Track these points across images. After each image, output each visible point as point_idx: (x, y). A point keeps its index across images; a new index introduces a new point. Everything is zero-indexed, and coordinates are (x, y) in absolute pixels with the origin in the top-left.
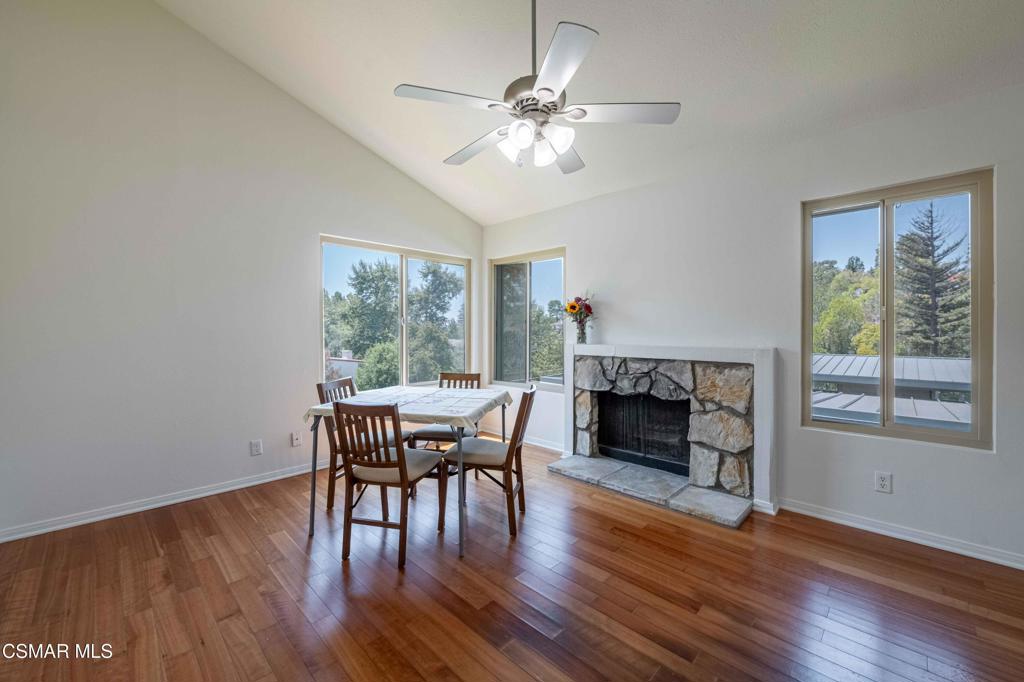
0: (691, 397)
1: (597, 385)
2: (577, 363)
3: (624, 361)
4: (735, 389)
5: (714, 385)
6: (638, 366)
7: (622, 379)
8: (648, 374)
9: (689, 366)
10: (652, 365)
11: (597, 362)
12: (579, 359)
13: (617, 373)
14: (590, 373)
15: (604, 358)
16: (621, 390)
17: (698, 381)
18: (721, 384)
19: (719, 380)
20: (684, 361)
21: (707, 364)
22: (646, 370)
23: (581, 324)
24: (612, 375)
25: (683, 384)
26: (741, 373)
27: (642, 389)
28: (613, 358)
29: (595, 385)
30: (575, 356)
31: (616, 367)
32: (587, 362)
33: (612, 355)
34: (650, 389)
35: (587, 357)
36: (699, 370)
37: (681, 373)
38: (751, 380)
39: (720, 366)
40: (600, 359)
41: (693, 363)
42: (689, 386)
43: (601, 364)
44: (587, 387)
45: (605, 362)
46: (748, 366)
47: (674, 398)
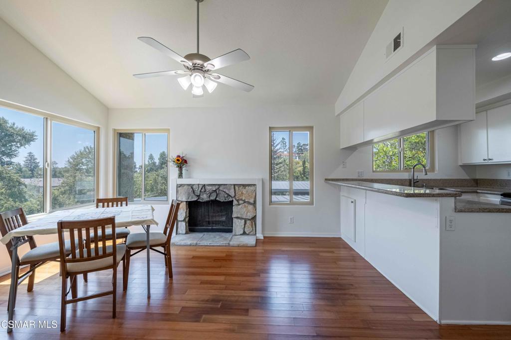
0: (234, 199)
1: (190, 198)
2: (179, 188)
3: (204, 185)
4: (250, 194)
5: (242, 193)
6: (211, 188)
7: (203, 194)
8: (215, 191)
9: (233, 187)
10: (217, 187)
11: (190, 187)
12: (179, 186)
13: (200, 191)
14: (186, 193)
15: (193, 185)
16: (203, 199)
17: (236, 192)
18: (245, 193)
19: (244, 191)
20: (231, 185)
21: (239, 185)
22: (214, 189)
23: (180, 168)
24: (198, 193)
25: (230, 194)
26: (252, 188)
27: (213, 198)
28: (198, 185)
29: (189, 198)
30: (177, 185)
31: (200, 189)
32: (184, 187)
33: (198, 183)
34: (216, 198)
35: (185, 185)
36: (237, 188)
37: (229, 189)
38: (255, 190)
39: (244, 186)
40: (191, 186)
41: (234, 185)
42: (233, 194)
43: (192, 188)
44: (184, 199)
45: (194, 187)
46: (254, 185)
47: (227, 201)
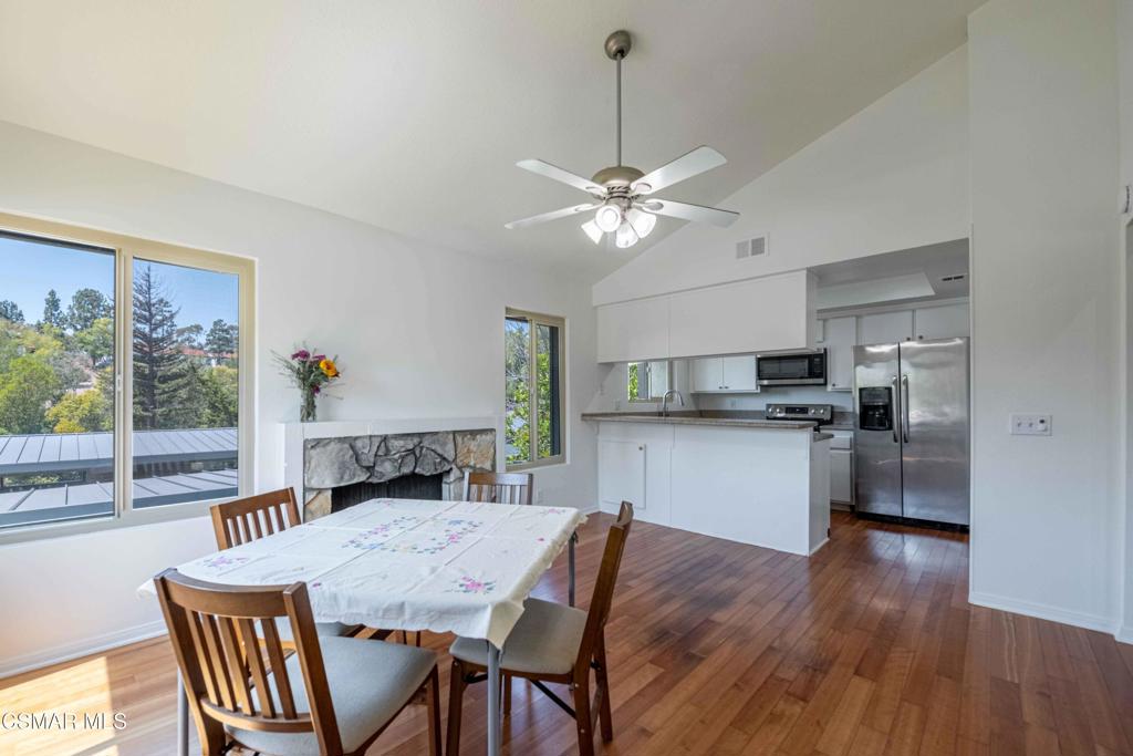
0: (454, 466)
1: (346, 477)
2: (313, 452)
3: (385, 439)
4: (484, 452)
5: (469, 451)
6: (402, 443)
7: (383, 462)
8: (412, 451)
9: (451, 437)
10: (416, 440)
11: (347, 446)
12: (313, 445)
13: (376, 455)
14: (333, 464)
15: (356, 438)
16: (383, 475)
17: (458, 450)
18: (475, 449)
19: (473, 445)
20: (447, 432)
21: (464, 432)
22: (411, 447)
23: (316, 391)
24: (368, 460)
25: (446, 456)
26: (488, 437)
27: (406, 470)
28: (371, 436)
29: (342, 478)
30: (306, 442)
31: (375, 448)
32: (329, 448)
33: (369, 433)
34: (415, 468)
35: (330, 440)
36: (459, 439)
37: (444, 444)
38: (494, 442)
39: (474, 433)
40: (350, 442)
41: (454, 432)
42: (450, 455)
43: (352, 447)
44: (330, 483)
45: (359, 444)
46: (492, 430)
47: (439, 471)
